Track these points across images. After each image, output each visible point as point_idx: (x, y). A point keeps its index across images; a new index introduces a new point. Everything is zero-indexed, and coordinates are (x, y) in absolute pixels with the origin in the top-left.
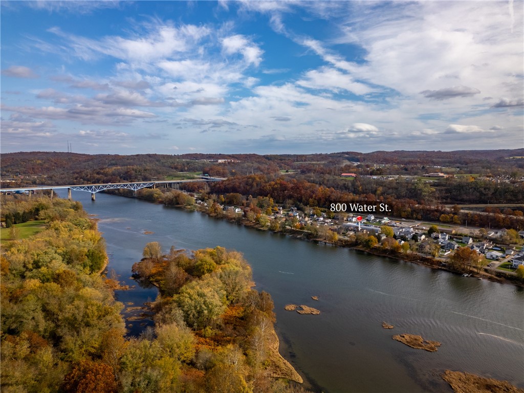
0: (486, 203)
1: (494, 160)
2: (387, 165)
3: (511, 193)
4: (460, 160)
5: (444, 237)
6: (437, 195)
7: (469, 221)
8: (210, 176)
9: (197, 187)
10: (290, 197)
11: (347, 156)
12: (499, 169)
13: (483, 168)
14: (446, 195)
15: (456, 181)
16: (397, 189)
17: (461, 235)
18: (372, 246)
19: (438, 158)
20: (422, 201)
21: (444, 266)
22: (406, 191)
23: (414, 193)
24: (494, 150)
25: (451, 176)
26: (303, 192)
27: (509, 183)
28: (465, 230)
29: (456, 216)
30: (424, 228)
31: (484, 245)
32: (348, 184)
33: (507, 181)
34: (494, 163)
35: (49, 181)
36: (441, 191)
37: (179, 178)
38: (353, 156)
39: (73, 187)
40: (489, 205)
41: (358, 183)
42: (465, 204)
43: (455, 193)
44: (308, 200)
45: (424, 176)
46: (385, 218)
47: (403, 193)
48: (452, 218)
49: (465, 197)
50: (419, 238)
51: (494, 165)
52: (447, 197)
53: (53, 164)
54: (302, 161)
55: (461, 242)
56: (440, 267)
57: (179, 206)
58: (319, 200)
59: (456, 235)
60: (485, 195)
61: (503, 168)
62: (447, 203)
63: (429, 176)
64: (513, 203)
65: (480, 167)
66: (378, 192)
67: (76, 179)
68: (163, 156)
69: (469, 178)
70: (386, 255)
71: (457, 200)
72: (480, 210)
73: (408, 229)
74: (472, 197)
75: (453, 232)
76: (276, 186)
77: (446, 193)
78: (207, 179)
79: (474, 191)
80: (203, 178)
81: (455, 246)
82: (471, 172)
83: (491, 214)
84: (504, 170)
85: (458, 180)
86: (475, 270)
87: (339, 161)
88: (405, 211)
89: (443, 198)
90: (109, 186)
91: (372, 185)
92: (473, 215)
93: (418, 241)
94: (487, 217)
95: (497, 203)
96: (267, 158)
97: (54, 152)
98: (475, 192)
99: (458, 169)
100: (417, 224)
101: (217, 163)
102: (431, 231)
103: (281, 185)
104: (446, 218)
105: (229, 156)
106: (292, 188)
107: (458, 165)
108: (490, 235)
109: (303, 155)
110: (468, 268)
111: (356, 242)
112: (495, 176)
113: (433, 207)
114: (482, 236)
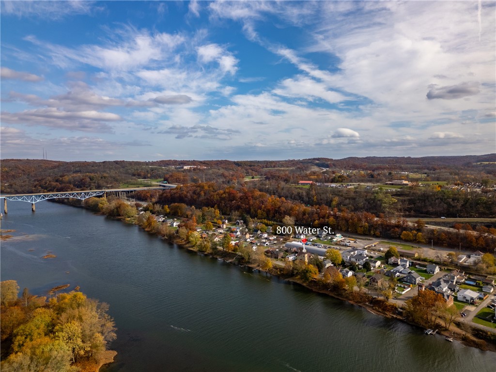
0: (456, 217)
1: (462, 166)
2: (354, 172)
3: (484, 205)
4: (428, 166)
5: (404, 263)
6: (399, 207)
7: (435, 241)
8: (169, 183)
9: (149, 196)
10: (238, 208)
11: (317, 162)
12: (468, 176)
13: (451, 174)
14: (409, 206)
15: (421, 190)
16: (354, 199)
17: (425, 260)
18: (310, 279)
19: (407, 163)
20: (382, 214)
21: (400, 314)
22: (364, 202)
23: (373, 205)
24: (462, 156)
25: (415, 184)
26: (251, 202)
27: (480, 192)
28: (430, 253)
29: (420, 234)
30: (382, 249)
31: (454, 279)
32: (302, 193)
33: (478, 190)
34: (462, 169)
35: (8, 189)
36: (403, 201)
37: (135, 186)
38: (322, 163)
39: (9, 197)
40: (458, 219)
41: (313, 192)
42: (431, 217)
43: (419, 205)
44: (256, 212)
45: (387, 184)
46: (338, 235)
47: (361, 204)
48: (416, 235)
49: (431, 209)
50: (372, 264)
51: (462, 171)
52: (411, 209)
53: (20, 171)
54: (271, 167)
55: (425, 271)
56: (395, 316)
57: (119, 217)
58: (268, 212)
59: (419, 260)
60: (453, 207)
61: (472, 174)
62: (409, 216)
63: (392, 184)
64: (486, 218)
65: (448, 174)
66: (334, 203)
67: (35, 187)
68: (131, 163)
69: (435, 186)
70: (327, 293)
71: (422, 213)
72: (449, 225)
73: (361, 252)
74: (438, 209)
75: (416, 255)
76: (224, 195)
77: (410, 204)
78: (164, 186)
79: (440, 203)
80: (160, 186)
81: (417, 279)
82: (438, 180)
83: (462, 231)
84: (473, 177)
85: (423, 189)
86: (442, 323)
87: (308, 167)
88: (361, 227)
89: (405, 210)
90: (59, 195)
91: (328, 195)
92: (440, 232)
93: (370, 270)
94: (457, 235)
95: (468, 217)
96: (238, 164)
97: (27, 159)
98: (442, 203)
99: (426, 175)
100: (375, 243)
101: (182, 169)
102: (389, 254)
103: (230, 194)
104: (408, 235)
105: (201, 162)
106: (241, 198)
107: (426, 171)
108: (460, 262)
109: (273, 162)
110: (433, 318)
111: (292, 271)
112: (463, 183)
113: (393, 222)
114: (452, 262)
